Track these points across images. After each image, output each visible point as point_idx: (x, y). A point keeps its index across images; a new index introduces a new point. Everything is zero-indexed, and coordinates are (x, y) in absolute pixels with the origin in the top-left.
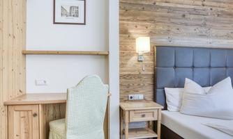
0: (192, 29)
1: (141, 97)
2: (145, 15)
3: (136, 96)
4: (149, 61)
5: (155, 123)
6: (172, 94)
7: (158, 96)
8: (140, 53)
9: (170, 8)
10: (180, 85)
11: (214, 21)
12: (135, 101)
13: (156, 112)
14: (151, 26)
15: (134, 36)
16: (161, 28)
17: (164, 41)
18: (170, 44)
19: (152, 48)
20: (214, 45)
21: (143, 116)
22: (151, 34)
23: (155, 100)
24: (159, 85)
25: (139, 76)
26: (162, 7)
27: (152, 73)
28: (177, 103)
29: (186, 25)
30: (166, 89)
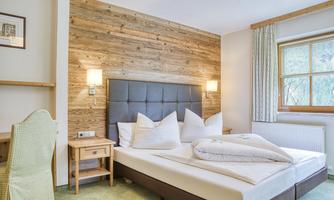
0: (146, 63)
1: (92, 134)
2: (98, 44)
3: (87, 133)
4: (101, 94)
5: (107, 159)
6: (125, 129)
7: (111, 132)
8: (92, 86)
9: (124, 39)
10: (133, 120)
11: (166, 56)
12: (86, 138)
13: (108, 147)
14: (104, 57)
15: (86, 67)
16: (114, 59)
17: (117, 73)
18: (124, 77)
19: (105, 80)
20: (167, 80)
21: (95, 153)
22: (104, 66)
23: (107, 136)
24: (111, 121)
25: (90, 111)
26: (117, 37)
27: (104, 107)
28: (129, 139)
29: (141, 58)
30: (119, 124)
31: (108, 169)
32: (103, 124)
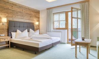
0: (19, 17)
1: (4, 35)
2: (5, 11)
3: (2, 35)
4: (6, 25)
5: (8, 41)
7: (9, 34)
8: (3, 22)
9: (13, 10)
10: (16, 32)
11: (25, 15)
13: (9, 38)
14: (7, 15)
15: (1, 17)
16: (10, 15)
17: (11, 19)
18: (13, 20)
19: (7, 21)
21: (5, 40)
22: (7, 17)
23: (8, 36)
24: (9, 32)
25: (3, 29)
26: (11, 10)
27: (7, 28)
28: (15, 36)
29: (18, 15)
30: (12, 33)
31: (8, 44)
32: (7, 33)
